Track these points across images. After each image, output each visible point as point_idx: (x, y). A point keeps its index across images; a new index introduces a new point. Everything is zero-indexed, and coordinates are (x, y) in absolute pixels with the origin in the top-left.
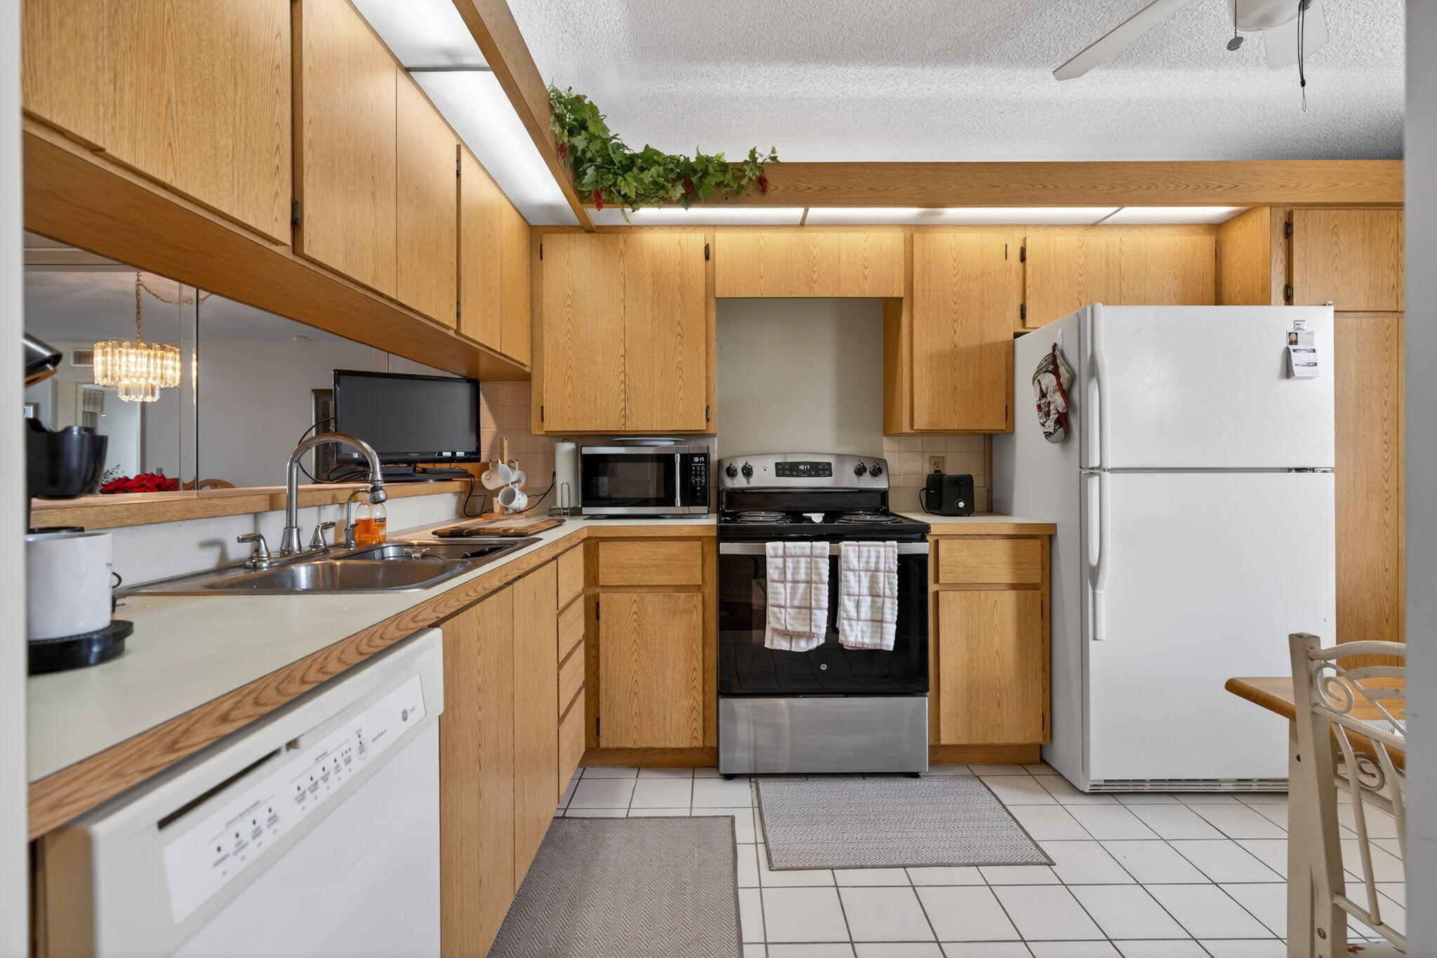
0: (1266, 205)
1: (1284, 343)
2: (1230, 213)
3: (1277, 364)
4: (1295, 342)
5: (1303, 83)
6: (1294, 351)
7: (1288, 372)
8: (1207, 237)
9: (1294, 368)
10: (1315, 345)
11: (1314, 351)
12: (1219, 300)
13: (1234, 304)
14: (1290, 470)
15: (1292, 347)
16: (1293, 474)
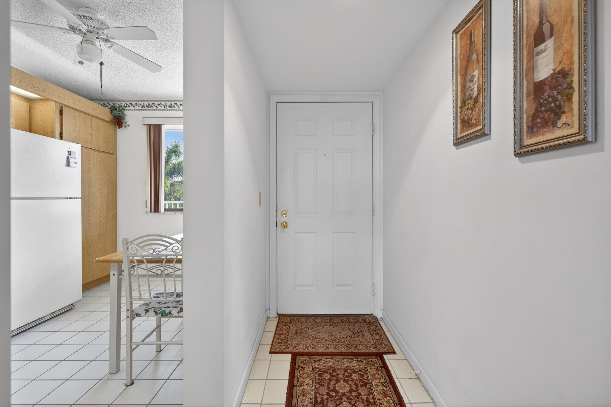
0: (54, 101)
1: (67, 154)
2: (38, 98)
3: (65, 161)
4: (70, 155)
5: (102, 87)
6: (70, 157)
7: (68, 164)
8: (26, 103)
9: (70, 163)
10: (76, 156)
11: (76, 158)
12: (30, 131)
13: (38, 134)
14: (67, 198)
15: (69, 156)
16: (69, 200)
